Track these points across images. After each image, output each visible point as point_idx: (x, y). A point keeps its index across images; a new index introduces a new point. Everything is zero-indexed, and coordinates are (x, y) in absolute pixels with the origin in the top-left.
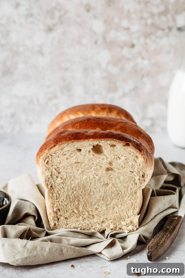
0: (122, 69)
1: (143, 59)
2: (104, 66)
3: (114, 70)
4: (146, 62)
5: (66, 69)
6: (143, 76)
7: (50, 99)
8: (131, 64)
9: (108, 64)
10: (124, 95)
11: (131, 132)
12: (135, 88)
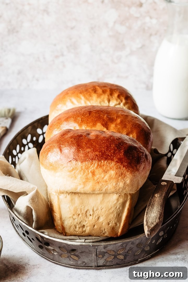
0: (130, 28)
1: (151, 18)
2: (111, 25)
3: (121, 29)
4: (154, 21)
5: (72, 28)
6: (151, 35)
7: (57, 57)
8: (139, 23)
9: (115, 22)
10: (132, 53)
11: (131, 127)
12: (143, 46)
